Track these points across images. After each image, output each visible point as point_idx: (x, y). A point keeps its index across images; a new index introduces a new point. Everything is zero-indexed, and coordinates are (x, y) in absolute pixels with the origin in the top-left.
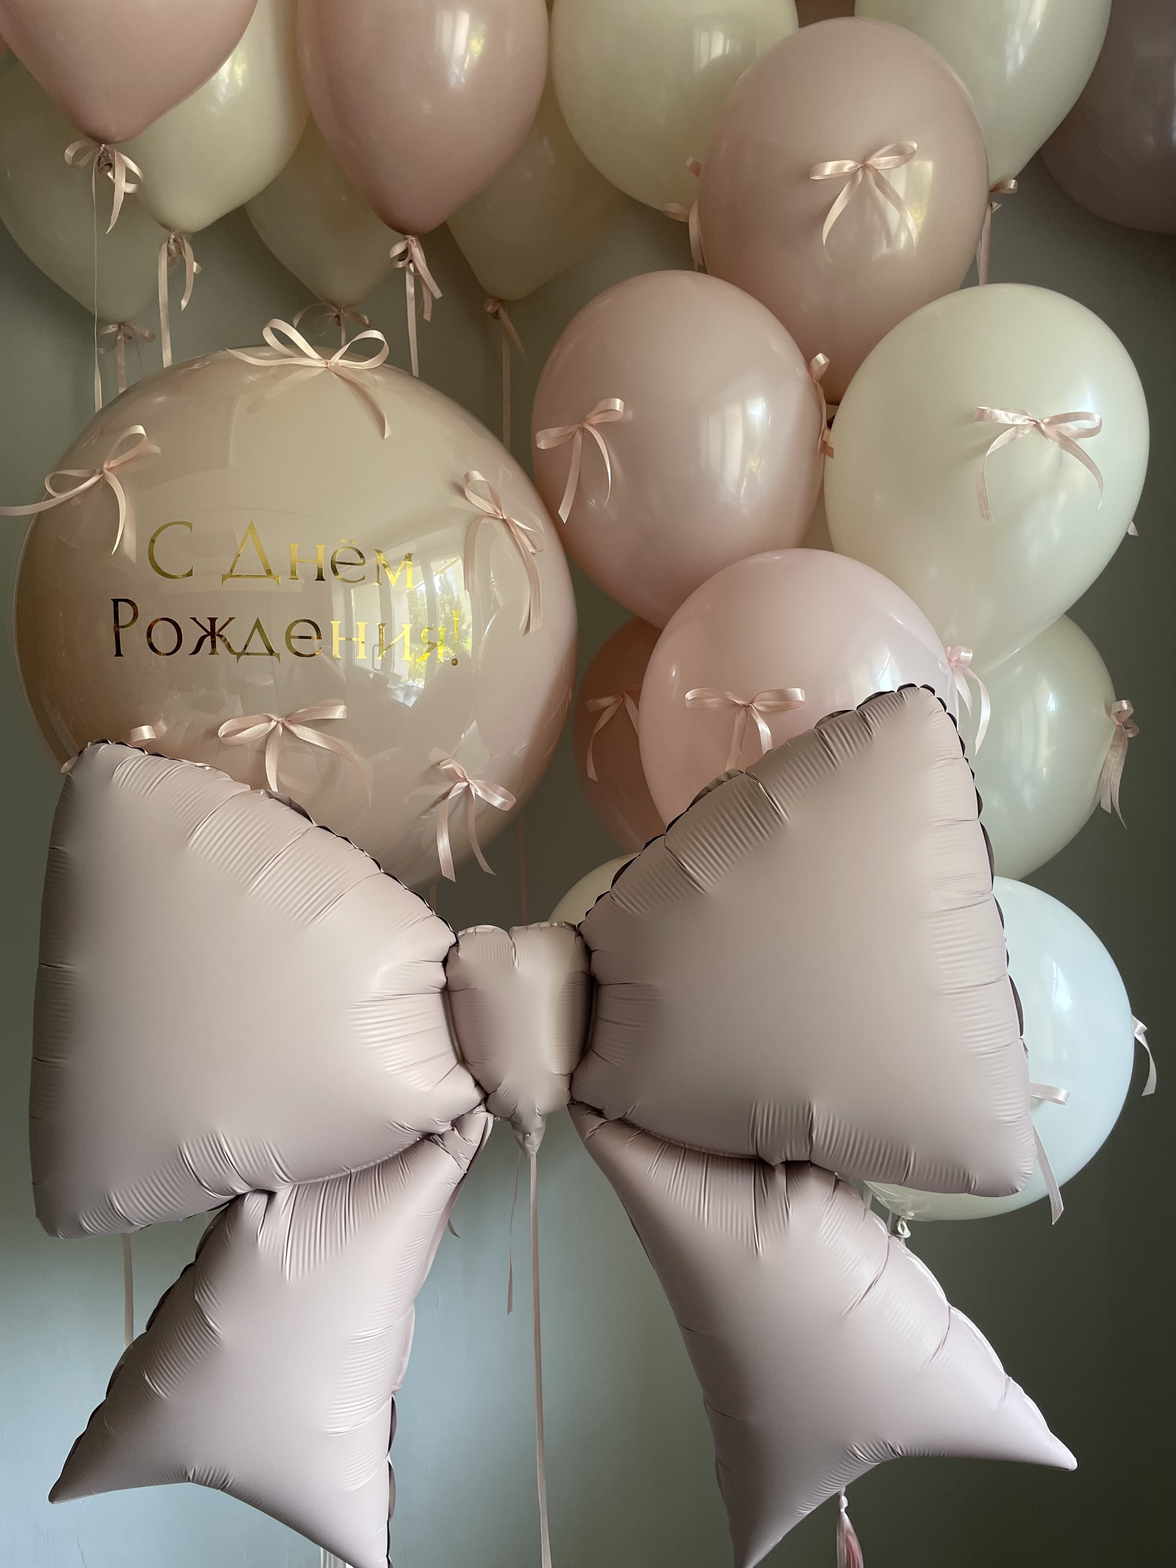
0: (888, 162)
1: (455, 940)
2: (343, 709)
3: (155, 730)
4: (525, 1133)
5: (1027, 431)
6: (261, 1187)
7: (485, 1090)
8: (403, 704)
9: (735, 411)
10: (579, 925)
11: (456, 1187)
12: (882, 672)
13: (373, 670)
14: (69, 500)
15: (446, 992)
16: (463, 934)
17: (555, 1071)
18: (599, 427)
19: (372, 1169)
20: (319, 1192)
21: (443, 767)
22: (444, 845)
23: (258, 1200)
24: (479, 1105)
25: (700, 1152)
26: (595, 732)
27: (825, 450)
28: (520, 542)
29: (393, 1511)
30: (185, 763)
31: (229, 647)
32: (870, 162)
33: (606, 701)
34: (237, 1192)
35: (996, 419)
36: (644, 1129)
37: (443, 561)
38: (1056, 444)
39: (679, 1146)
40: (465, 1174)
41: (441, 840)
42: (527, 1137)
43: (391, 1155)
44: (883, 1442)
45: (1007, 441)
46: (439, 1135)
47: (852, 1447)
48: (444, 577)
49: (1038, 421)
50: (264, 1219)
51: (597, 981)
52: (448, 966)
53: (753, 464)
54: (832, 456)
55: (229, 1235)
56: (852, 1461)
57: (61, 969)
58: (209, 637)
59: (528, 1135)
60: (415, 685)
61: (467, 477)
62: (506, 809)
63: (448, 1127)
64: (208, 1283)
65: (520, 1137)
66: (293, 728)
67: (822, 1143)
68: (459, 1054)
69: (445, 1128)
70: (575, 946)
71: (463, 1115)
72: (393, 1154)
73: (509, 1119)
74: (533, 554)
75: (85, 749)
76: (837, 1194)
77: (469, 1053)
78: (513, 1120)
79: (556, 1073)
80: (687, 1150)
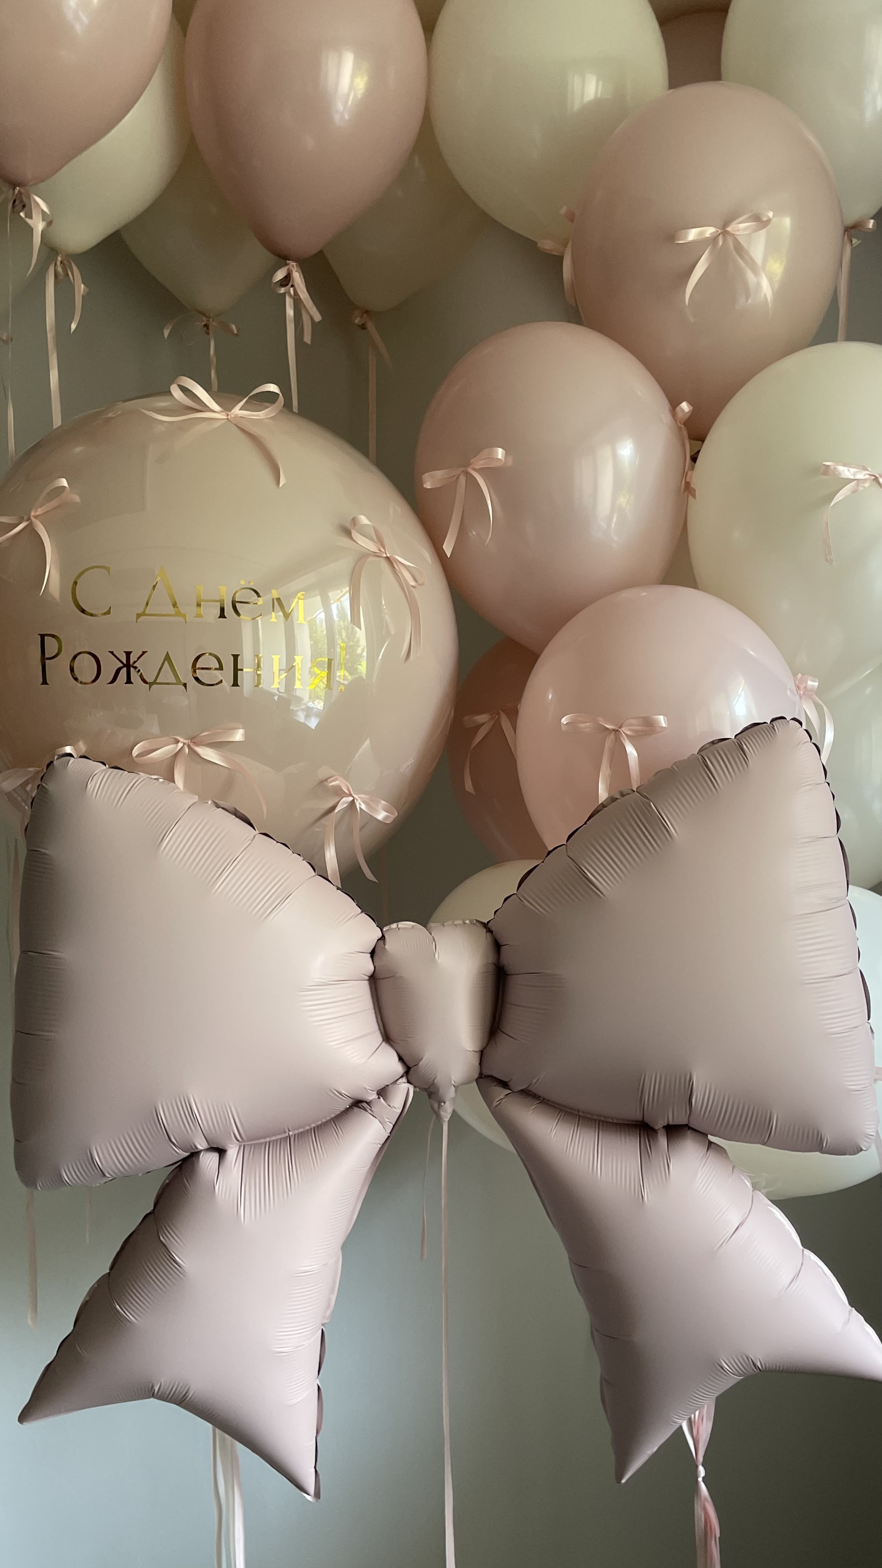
0: (747, 229)
1: (381, 934)
4: (440, 1102)
5: (867, 485)
6: (217, 1145)
7: (406, 1063)
9: (606, 452)
10: (488, 923)
11: (381, 1148)
15: (374, 980)
16: (387, 928)
17: (469, 1047)
18: (481, 471)
19: (308, 1133)
20: (263, 1149)
21: (331, 783)
22: (330, 855)
23: (211, 1157)
24: (402, 1077)
25: (592, 1118)
26: (472, 747)
27: (688, 490)
28: (402, 577)
29: (320, 1427)
32: (729, 229)
33: (482, 718)
34: (195, 1149)
35: (839, 474)
36: (545, 1099)
39: (575, 1114)
40: (389, 1136)
41: (329, 852)
42: (442, 1105)
43: (324, 1120)
44: (746, 1357)
45: (849, 493)
46: (366, 1102)
47: (720, 1362)
50: (217, 1174)
51: (505, 971)
52: (376, 956)
53: (623, 501)
54: (695, 496)
55: (187, 1185)
56: (720, 1374)
57: (50, 956)
60: (315, 707)
62: (388, 822)
63: (375, 1096)
64: (171, 1225)
65: (436, 1105)
66: (197, 749)
67: (700, 1107)
68: (384, 1032)
69: (373, 1096)
70: (486, 941)
71: (387, 1085)
72: (322, 1121)
73: (427, 1089)
74: (416, 587)
76: (710, 1153)
77: (394, 1032)
78: (431, 1090)
79: (470, 1049)
80: (581, 1117)
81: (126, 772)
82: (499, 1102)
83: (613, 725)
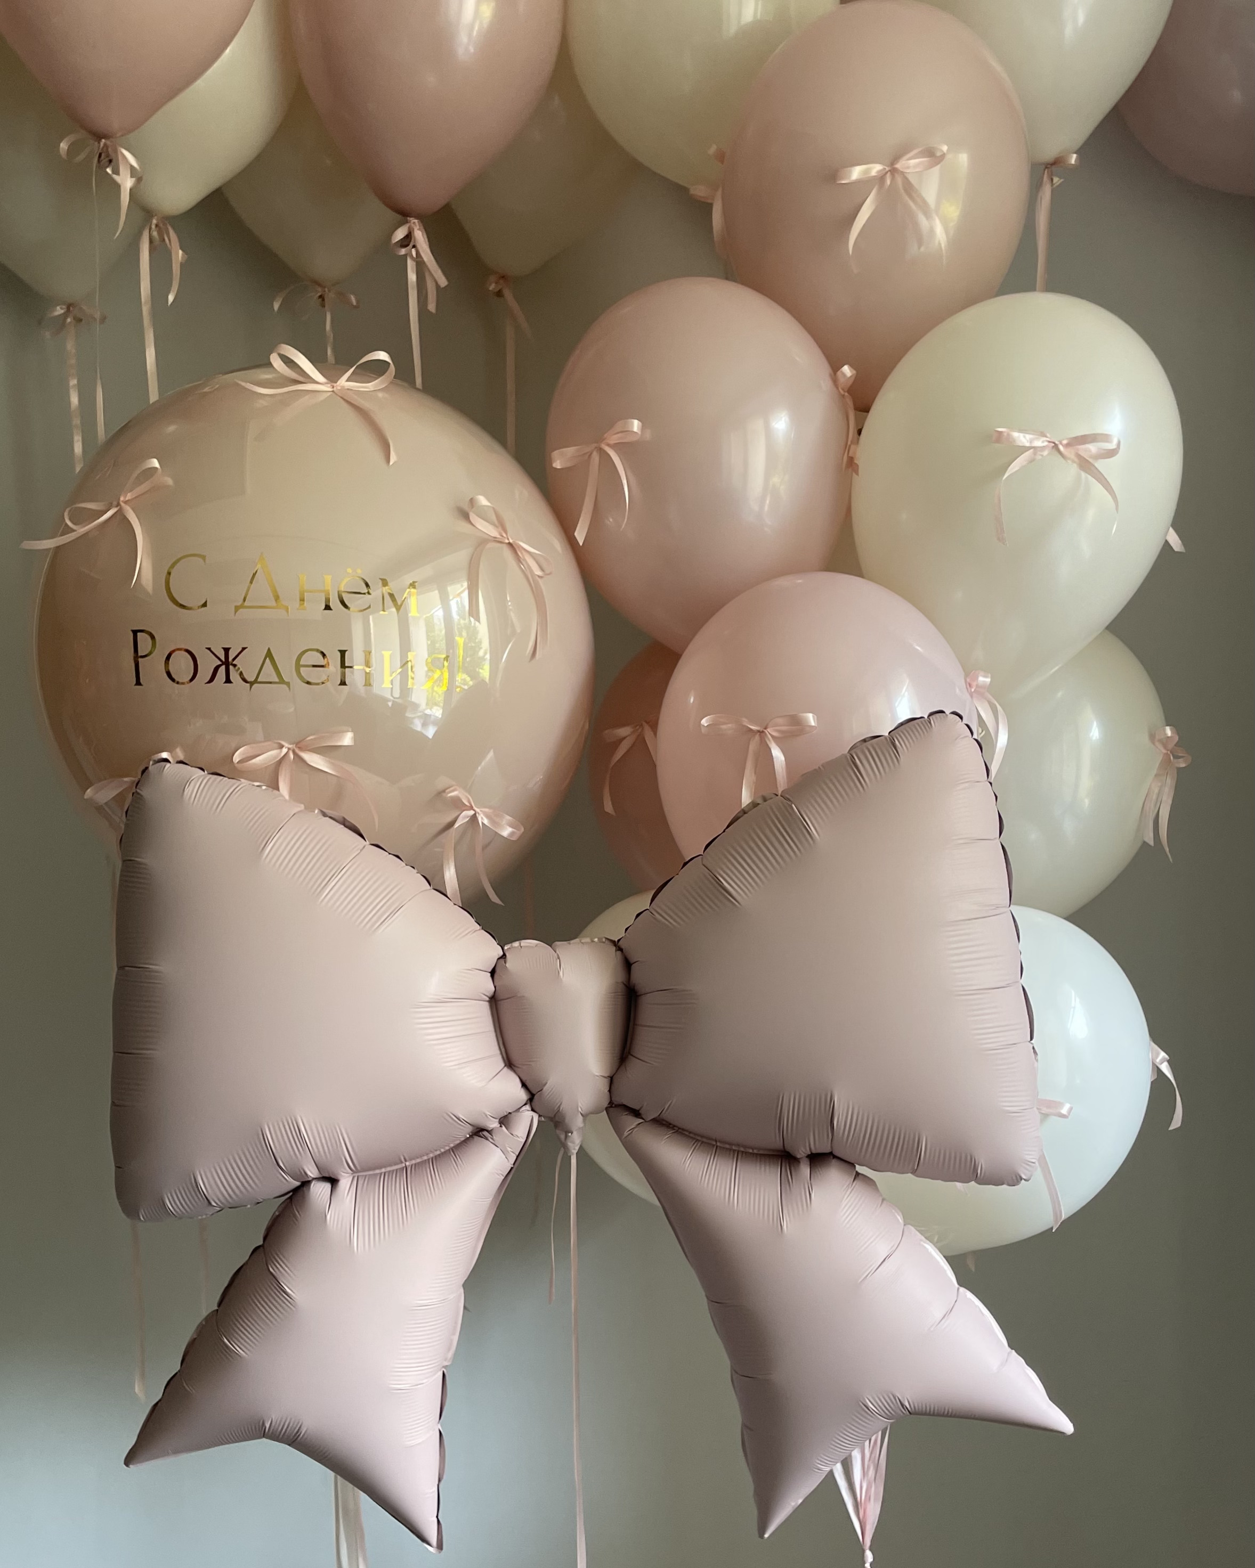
0: (917, 166)
1: (502, 952)
2: (352, 736)
4: (567, 1132)
5: (1045, 453)
6: (328, 1173)
7: (529, 1089)
8: (422, 734)
9: (757, 425)
10: (618, 940)
11: (505, 1178)
13: (391, 698)
14: (88, 534)
15: (495, 1001)
16: (508, 947)
17: (597, 1072)
18: (615, 447)
19: (426, 1162)
20: (378, 1180)
21: (450, 793)
23: (323, 1186)
24: (525, 1104)
25: (731, 1148)
27: (851, 466)
29: (443, 1475)
30: (243, 783)
32: (898, 166)
33: (622, 732)
34: (306, 1177)
35: (1014, 441)
36: (678, 1127)
39: (712, 1143)
40: (513, 1166)
42: (569, 1136)
43: (444, 1149)
44: (891, 1395)
45: (1025, 464)
46: (488, 1131)
47: (863, 1399)
49: (1056, 442)
50: (329, 1204)
51: (636, 991)
52: (496, 976)
53: (777, 480)
55: (299, 1216)
57: (148, 969)
58: (224, 667)
62: (515, 839)
63: (497, 1124)
65: (562, 1136)
66: (303, 755)
67: (842, 1131)
68: (505, 1057)
69: (494, 1124)
70: (616, 960)
71: (510, 1113)
73: (553, 1118)
74: (541, 576)
75: (149, 768)
76: (856, 1184)
77: (515, 1058)
78: (557, 1119)
79: (597, 1074)
80: (718, 1148)
81: (226, 778)
82: (630, 1132)
83: (756, 725)
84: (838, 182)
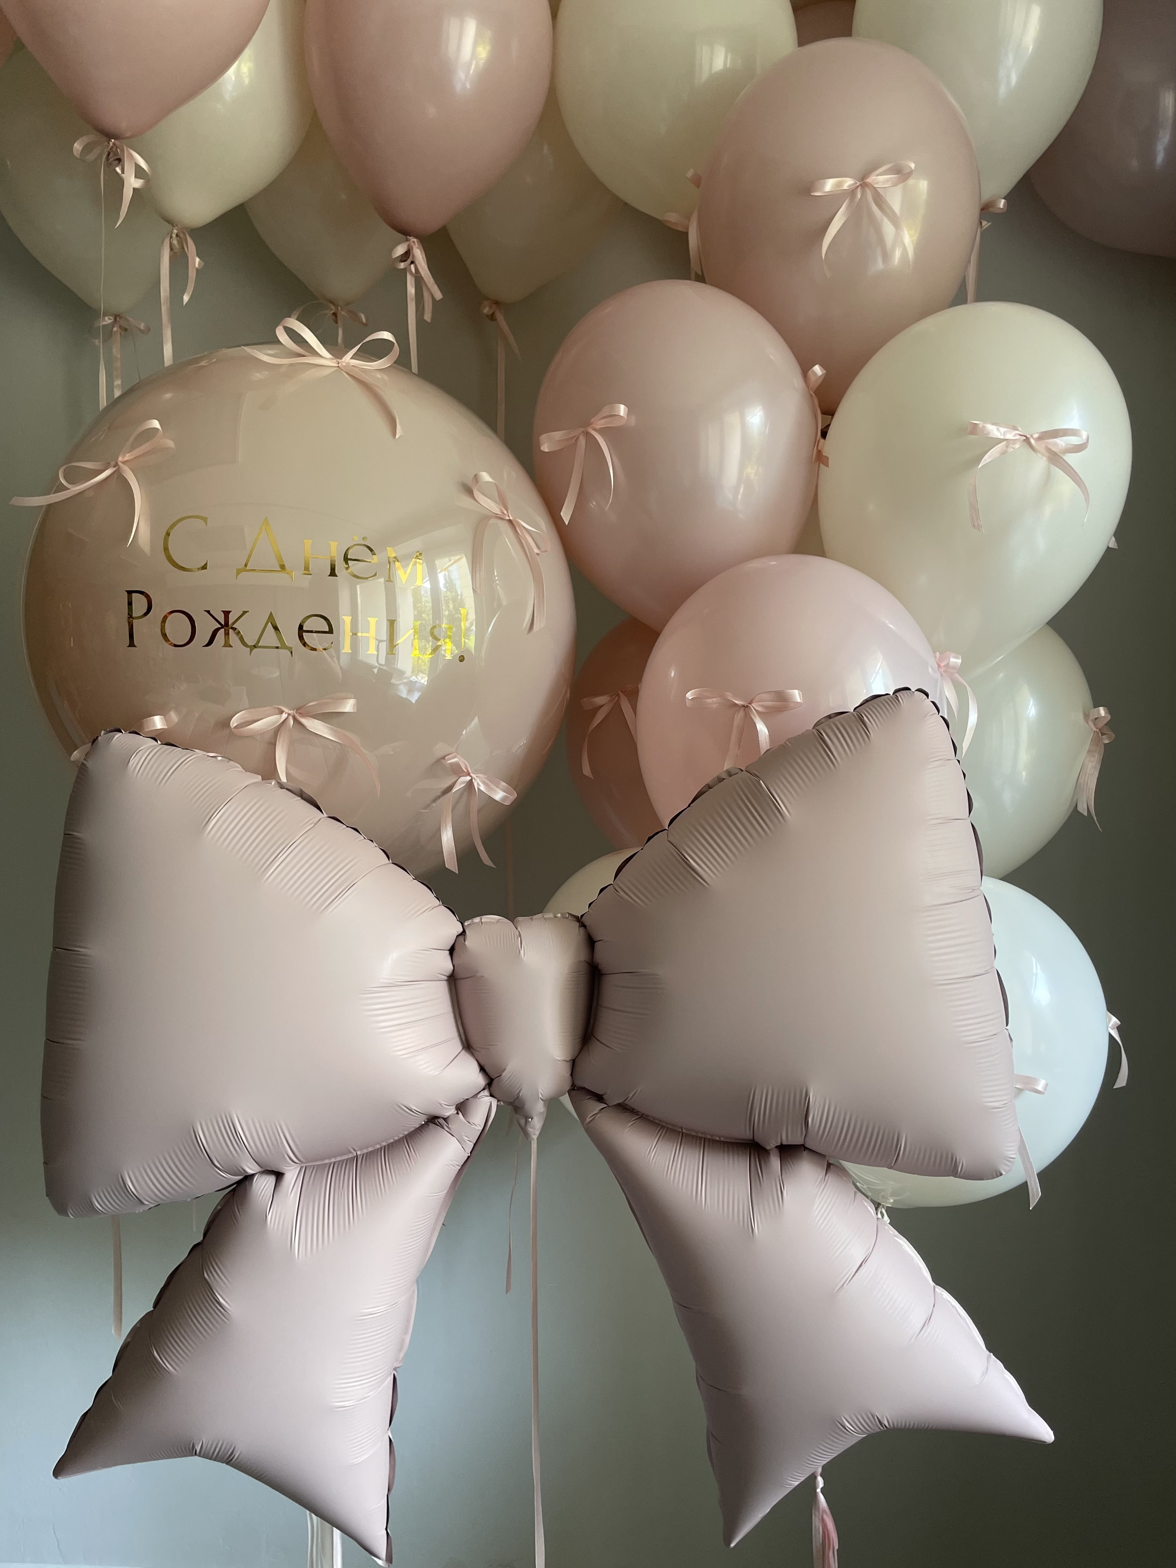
0: (887, 181)
1: (462, 930)
2: (354, 703)
3: (167, 721)
4: (527, 1117)
5: (1017, 446)
6: (270, 1168)
7: (490, 1074)
8: (407, 699)
9: (733, 419)
10: (582, 916)
11: (460, 1170)
12: (875, 675)
13: (377, 665)
14: (82, 493)
15: (453, 980)
16: (469, 923)
17: (558, 1057)
18: (602, 431)
19: (377, 1152)
20: (326, 1173)
21: (448, 761)
22: (447, 838)
23: (267, 1180)
24: (484, 1089)
25: (697, 1136)
27: (820, 458)
28: (526, 543)
29: (393, 1483)
30: (198, 753)
31: (242, 639)
32: (869, 180)
33: (600, 700)
34: (247, 1173)
35: (989, 433)
36: (643, 1114)
37: (448, 559)
38: (1045, 459)
39: (678, 1131)
40: (469, 1156)
41: (445, 832)
42: (529, 1121)
43: (396, 1138)
44: (871, 1413)
45: (998, 455)
46: (443, 1118)
47: (842, 1420)
48: (449, 574)
49: (1028, 436)
50: (272, 1200)
51: (599, 971)
52: (455, 954)
53: (751, 471)
54: (827, 465)
55: (239, 1215)
56: (841, 1433)
57: (78, 953)
58: (223, 630)
59: (530, 1119)
61: (476, 478)
62: (507, 803)
63: (453, 1111)
64: (217, 1261)
65: (522, 1122)
66: (304, 721)
67: (817, 1128)
68: (464, 1039)
69: (450, 1111)
70: (579, 936)
71: (468, 1099)
72: (398, 1137)
73: (511, 1104)
74: (538, 554)
75: (99, 738)
76: (829, 1177)
77: (474, 1040)
78: (516, 1104)
79: (559, 1059)
80: (684, 1135)
81: (178, 749)
82: (593, 1117)
83: (742, 700)
84: (812, 194)
